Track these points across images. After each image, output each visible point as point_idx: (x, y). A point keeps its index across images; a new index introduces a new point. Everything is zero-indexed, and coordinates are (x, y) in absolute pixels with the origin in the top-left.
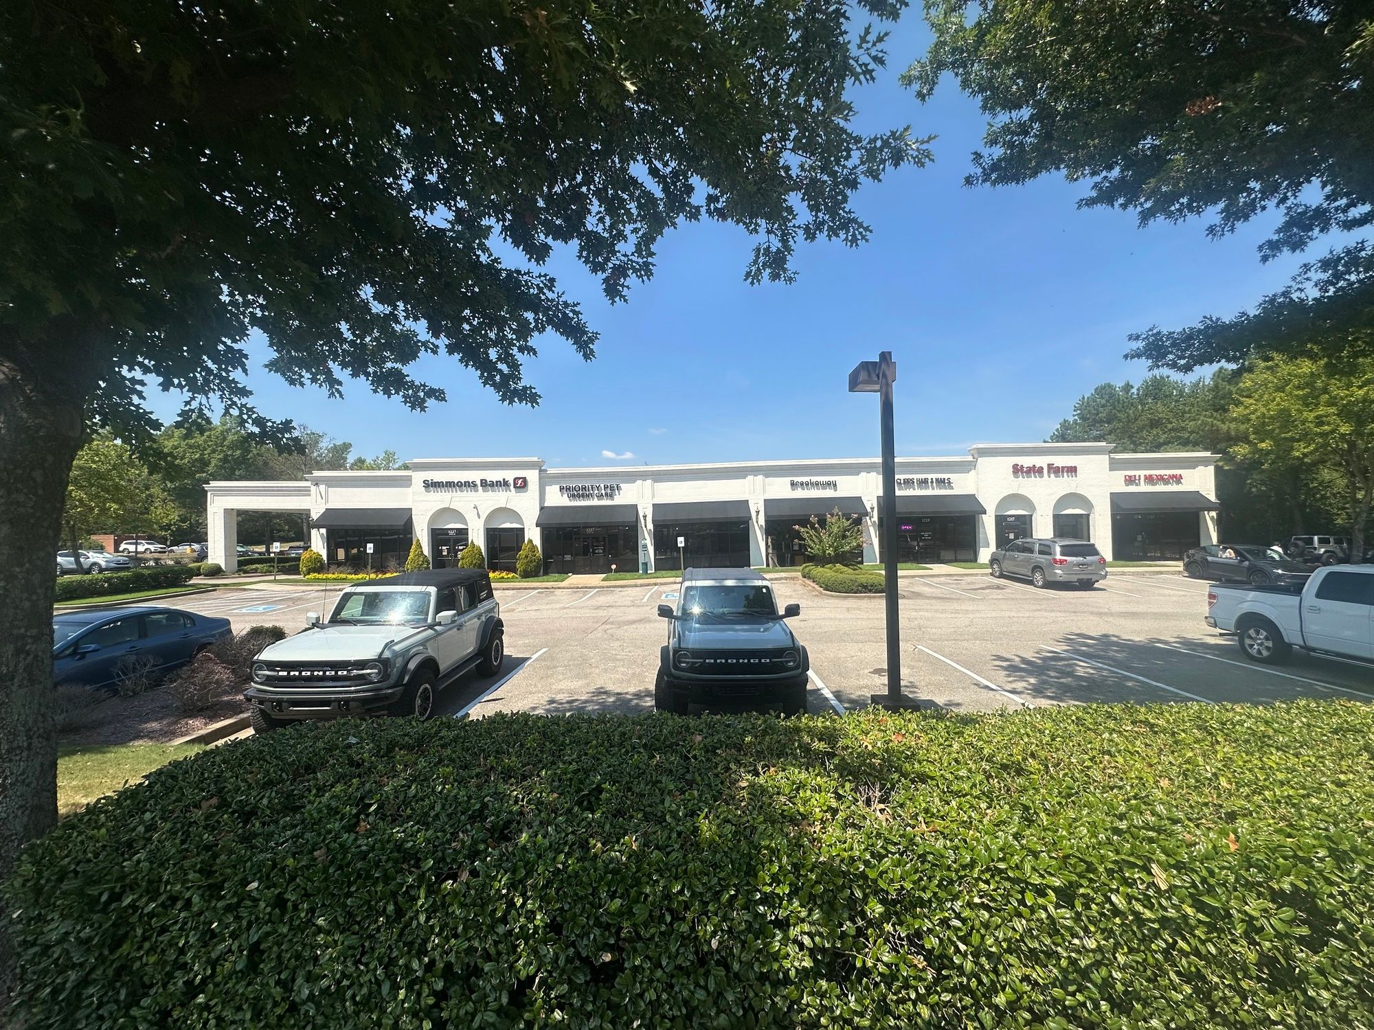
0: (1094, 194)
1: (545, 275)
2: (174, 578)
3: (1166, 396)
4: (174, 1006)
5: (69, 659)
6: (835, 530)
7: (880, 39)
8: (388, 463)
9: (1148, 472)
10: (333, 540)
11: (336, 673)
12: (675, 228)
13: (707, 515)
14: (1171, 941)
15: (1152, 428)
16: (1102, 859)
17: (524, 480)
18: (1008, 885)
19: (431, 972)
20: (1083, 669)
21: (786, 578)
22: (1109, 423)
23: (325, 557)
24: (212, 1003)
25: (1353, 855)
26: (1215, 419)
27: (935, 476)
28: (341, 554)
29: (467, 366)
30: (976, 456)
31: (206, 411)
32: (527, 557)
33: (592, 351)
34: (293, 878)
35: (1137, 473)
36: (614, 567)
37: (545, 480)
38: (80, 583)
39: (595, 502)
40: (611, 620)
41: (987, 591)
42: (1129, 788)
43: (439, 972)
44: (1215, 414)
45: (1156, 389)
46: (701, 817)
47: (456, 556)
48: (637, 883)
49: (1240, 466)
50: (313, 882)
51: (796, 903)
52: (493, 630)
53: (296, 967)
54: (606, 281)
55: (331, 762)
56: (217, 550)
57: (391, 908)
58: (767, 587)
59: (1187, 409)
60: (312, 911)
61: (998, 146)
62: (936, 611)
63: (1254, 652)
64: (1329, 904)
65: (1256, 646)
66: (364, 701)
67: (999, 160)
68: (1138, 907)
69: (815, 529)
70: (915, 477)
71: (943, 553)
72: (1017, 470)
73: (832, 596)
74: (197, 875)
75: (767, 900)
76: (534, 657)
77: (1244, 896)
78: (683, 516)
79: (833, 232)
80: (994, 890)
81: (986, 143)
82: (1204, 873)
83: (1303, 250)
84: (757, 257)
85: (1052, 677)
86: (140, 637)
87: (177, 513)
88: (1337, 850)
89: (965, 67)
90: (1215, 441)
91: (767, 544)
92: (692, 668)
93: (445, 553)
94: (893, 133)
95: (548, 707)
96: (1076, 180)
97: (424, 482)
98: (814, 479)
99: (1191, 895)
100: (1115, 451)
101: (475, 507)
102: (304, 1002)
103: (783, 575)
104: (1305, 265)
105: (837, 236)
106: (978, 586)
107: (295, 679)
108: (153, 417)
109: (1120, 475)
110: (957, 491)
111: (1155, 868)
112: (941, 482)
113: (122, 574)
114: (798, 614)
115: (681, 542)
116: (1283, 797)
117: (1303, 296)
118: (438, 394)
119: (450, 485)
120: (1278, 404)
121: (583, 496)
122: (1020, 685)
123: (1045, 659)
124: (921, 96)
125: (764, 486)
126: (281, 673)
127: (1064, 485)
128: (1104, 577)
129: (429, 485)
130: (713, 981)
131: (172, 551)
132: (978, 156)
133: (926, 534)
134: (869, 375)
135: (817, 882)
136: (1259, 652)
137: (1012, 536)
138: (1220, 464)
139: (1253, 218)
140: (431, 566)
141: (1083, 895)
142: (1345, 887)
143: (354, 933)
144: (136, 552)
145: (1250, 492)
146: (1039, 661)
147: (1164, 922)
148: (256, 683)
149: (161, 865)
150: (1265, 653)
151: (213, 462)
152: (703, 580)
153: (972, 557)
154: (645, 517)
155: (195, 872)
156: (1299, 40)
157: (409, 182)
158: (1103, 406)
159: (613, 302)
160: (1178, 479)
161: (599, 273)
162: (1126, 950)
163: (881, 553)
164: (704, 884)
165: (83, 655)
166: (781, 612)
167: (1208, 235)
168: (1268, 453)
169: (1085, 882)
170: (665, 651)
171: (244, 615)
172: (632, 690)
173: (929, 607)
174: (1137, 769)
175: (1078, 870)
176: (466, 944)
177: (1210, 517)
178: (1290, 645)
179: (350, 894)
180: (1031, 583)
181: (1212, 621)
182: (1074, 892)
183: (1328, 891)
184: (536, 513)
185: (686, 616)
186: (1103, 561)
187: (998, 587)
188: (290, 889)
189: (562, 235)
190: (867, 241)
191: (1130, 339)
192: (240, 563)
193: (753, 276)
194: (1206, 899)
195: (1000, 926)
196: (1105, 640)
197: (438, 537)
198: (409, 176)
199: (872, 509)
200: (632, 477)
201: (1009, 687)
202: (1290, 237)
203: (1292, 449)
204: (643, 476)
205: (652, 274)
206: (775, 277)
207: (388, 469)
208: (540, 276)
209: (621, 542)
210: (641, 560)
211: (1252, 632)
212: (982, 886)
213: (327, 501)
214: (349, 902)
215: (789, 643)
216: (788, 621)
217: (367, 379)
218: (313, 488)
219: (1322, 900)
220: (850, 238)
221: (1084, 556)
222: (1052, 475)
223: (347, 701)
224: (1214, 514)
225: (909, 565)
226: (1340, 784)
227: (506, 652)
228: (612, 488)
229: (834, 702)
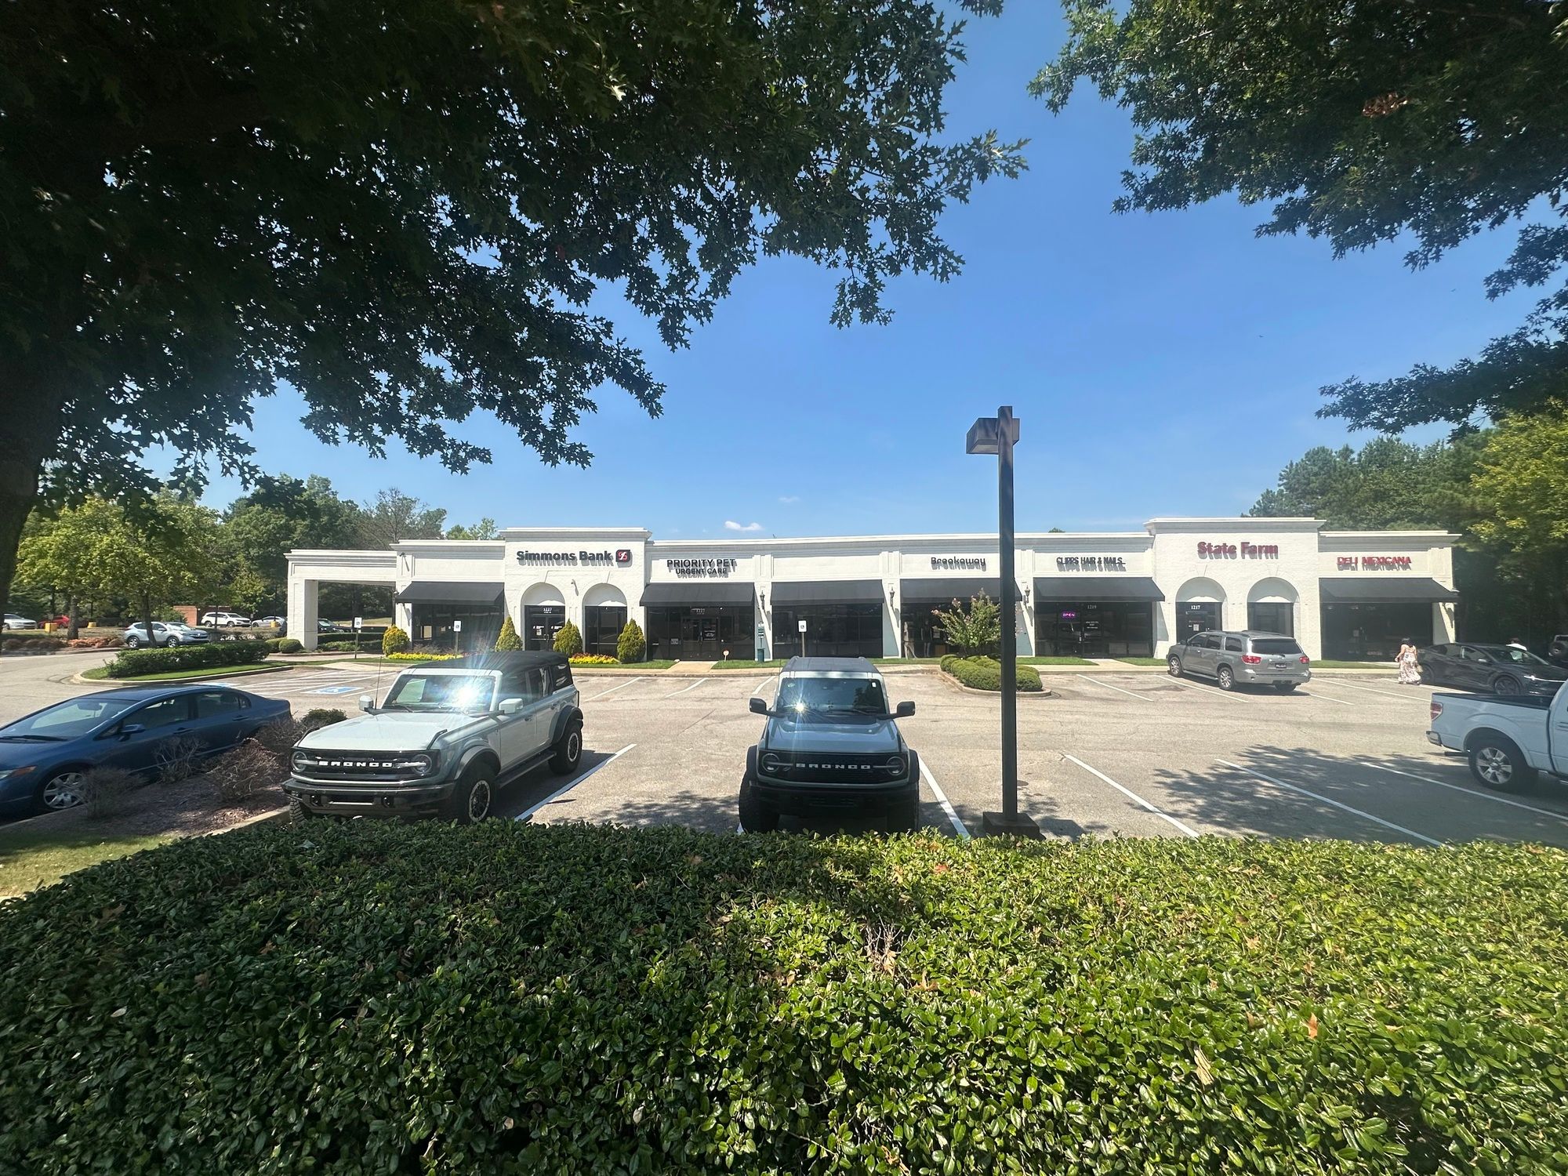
0: (1275, 219)
1: (602, 319)
2: (248, 655)
3: (1395, 463)
4: (32, 1146)
5: (113, 740)
6: (981, 616)
7: (956, 30)
8: (486, 532)
9: (1367, 554)
10: (420, 616)
11: (381, 764)
12: (754, 264)
13: (834, 596)
14: (1217, 1150)
15: (1376, 502)
16: (1133, 1040)
17: (628, 552)
18: (1005, 1065)
19: (314, 1125)
20: (1266, 789)
21: (923, 671)
22: (1322, 494)
23: (410, 636)
24: (72, 1146)
25: (1472, 1055)
26: (1456, 491)
27: (1103, 555)
28: (428, 632)
29: (504, 421)
30: (1153, 532)
31: (202, 470)
32: (628, 639)
33: (658, 405)
34: (164, 1006)
35: (1353, 555)
36: (726, 653)
37: (651, 553)
38: (151, 657)
39: (706, 579)
40: (715, 713)
41: (1162, 692)
42: (1201, 947)
43: (323, 1128)
44: (1456, 485)
45: (1381, 455)
46: (657, 957)
47: (551, 637)
48: (554, 1037)
49: (1487, 548)
50: (185, 1011)
51: (740, 1071)
52: (571, 721)
53: (162, 1111)
54: (662, 324)
55: (271, 869)
56: (297, 624)
57: (268, 1047)
58: (877, 681)
59: (1420, 479)
60: (182, 1044)
61: (1149, 163)
62: (1096, 714)
63: (1488, 776)
64: (1438, 1116)
65: (1490, 770)
66: (411, 797)
67: (1156, 180)
68: (1174, 1105)
69: (958, 615)
70: (1080, 555)
71: (1112, 647)
72: (1204, 549)
73: (974, 693)
74: (64, 996)
75: (704, 1066)
76: (619, 754)
77: (1320, 1099)
78: (806, 597)
79: (920, 263)
80: (988, 1071)
81: (1135, 160)
82: (1264, 1065)
83: (1542, 282)
84: (842, 293)
85: (1225, 799)
86: (190, 718)
87: (262, 584)
88: (1454, 1046)
89: (1105, 70)
90: (1454, 518)
91: (903, 630)
92: (780, 773)
93: (539, 634)
94: (977, 142)
95: (622, 811)
96: (1252, 202)
97: (518, 553)
98: (960, 556)
99: (1246, 1093)
100: (1323, 528)
101: (574, 583)
102: (169, 1152)
103: (920, 667)
104: (1544, 301)
105: (925, 268)
106: (1151, 686)
107: (336, 770)
108: (152, 476)
109: (1333, 557)
110: (1130, 573)
111: (1199, 1055)
112: (1110, 562)
113: (194, 648)
114: (913, 714)
115: (803, 626)
116: (1400, 971)
117: (1542, 339)
118: (483, 455)
119: (546, 557)
120: (1533, 474)
121: (693, 571)
122: (1183, 807)
123: (1220, 776)
124: (1053, 105)
125: (901, 563)
126: (321, 763)
127: (1262, 568)
128: (1307, 679)
129: (524, 557)
130: (636, 1161)
131: (255, 625)
132: (1129, 176)
133: (1092, 623)
134: (987, 434)
135: (768, 1048)
136: (1494, 777)
137: (1196, 628)
138: (1463, 545)
139: (1463, 242)
140: (523, 647)
141: (1104, 1086)
142: (1460, 1096)
143: (226, 1075)
144: (216, 625)
145: (1501, 579)
146: (1212, 779)
147: (1208, 1127)
148: (295, 772)
149: (29, 983)
150: (1501, 779)
151: (299, 529)
152: (805, 672)
153: (1147, 652)
154: (762, 597)
155: (62, 992)
156: (1517, 22)
157: (447, 215)
158: (1316, 474)
159: (674, 348)
160: (1405, 563)
161: (653, 315)
162: (1158, 1159)
163: (1037, 644)
164: (626, 1042)
165: (128, 735)
166: (893, 710)
167: (1407, 264)
168: (1520, 532)
169: (1105, 1068)
170: (752, 751)
171: (317, 696)
172: (721, 795)
173: (1087, 710)
174: (1224, 924)
175: (1097, 1053)
176: (352, 1096)
177: (1445, 613)
178: (1536, 771)
179: (223, 1029)
180: (1216, 684)
181: (1436, 737)
182: (1093, 1080)
183: (1436, 1100)
184: (640, 590)
185: (782, 712)
186: (1306, 661)
187: (1176, 688)
188: (160, 1018)
189: (609, 269)
190: (959, 273)
191: (1322, 393)
192: (321, 640)
193: (840, 318)
194: (1266, 1101)
195: (995, 1117)
196: (1299, 756)
197: (532, 614)
198: (447, 208)
199: (1028, 592)
200: (749, 551)
201: (1169, 808)
202: (1525, 266)
203: (1551, 528)
204: (762, 550)
205: (711, 315)
206: (867, 317)
207: (485, 538)
208: (595, 320)
209: (737, 625)
210: (757, 646)
211: (1486, 752)
212: (975, 1064)
213: (413, 573)
214: (221, 1038)
215: (894, 748)
216: (900, 722)
217: (401, 437)
218: (399, 559)
219: (1428, 1111)
220: (940, 271)
221: (1282, 653)
222: (1247, 556)
223: (391, 797)
224: (1451, 606)
225: (1070, 659)
226: (1485, 956)
227: (586, 746)
228: (726, 564)
229: (954, 819)
